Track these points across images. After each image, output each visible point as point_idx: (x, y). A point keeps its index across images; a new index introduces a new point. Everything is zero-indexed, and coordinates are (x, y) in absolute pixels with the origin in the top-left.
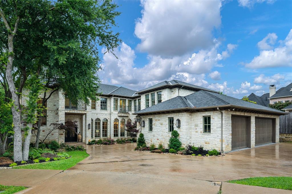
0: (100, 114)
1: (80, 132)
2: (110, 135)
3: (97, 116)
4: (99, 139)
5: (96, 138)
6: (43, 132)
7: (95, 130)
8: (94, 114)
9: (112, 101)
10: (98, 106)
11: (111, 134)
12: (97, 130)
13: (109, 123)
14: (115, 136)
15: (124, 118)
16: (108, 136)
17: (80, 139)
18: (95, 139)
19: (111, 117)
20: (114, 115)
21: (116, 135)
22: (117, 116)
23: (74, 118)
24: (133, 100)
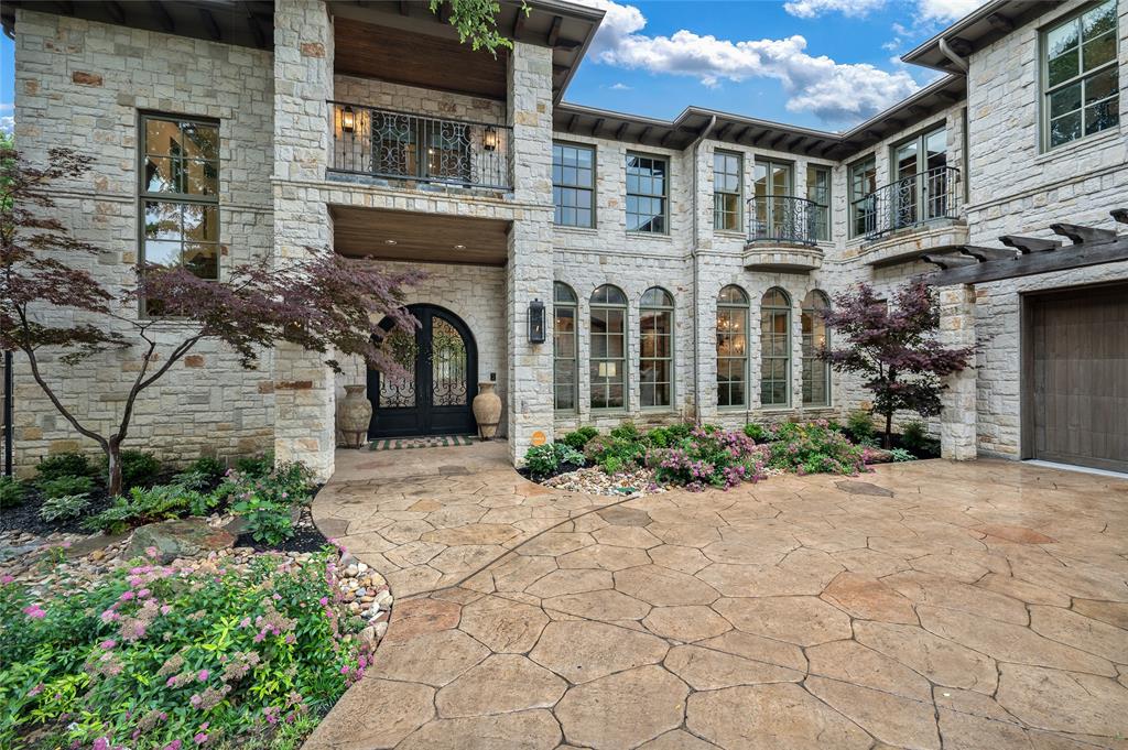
0: (623, 255)
1: (493, 377)
2: (695, 391)
3: (607, 268)
4: (616, 423)
5: (599, 411)
6: (190, 371)
7: (594, 364)
8: (586, 253)
9: (701, 165)
10: (612, 203)
11: (702, 386)
12: (602, 365)
13: (679, 316)
14: (722, 401)
15: (783, 284)
16: (680, 401)
17: (494, 419)
18: (594, 418)
19: (696, 272)
20: (718, 260)
21: (730, 394)
22: (736, 271)
23: (457, 284)
24: (844, 168)
